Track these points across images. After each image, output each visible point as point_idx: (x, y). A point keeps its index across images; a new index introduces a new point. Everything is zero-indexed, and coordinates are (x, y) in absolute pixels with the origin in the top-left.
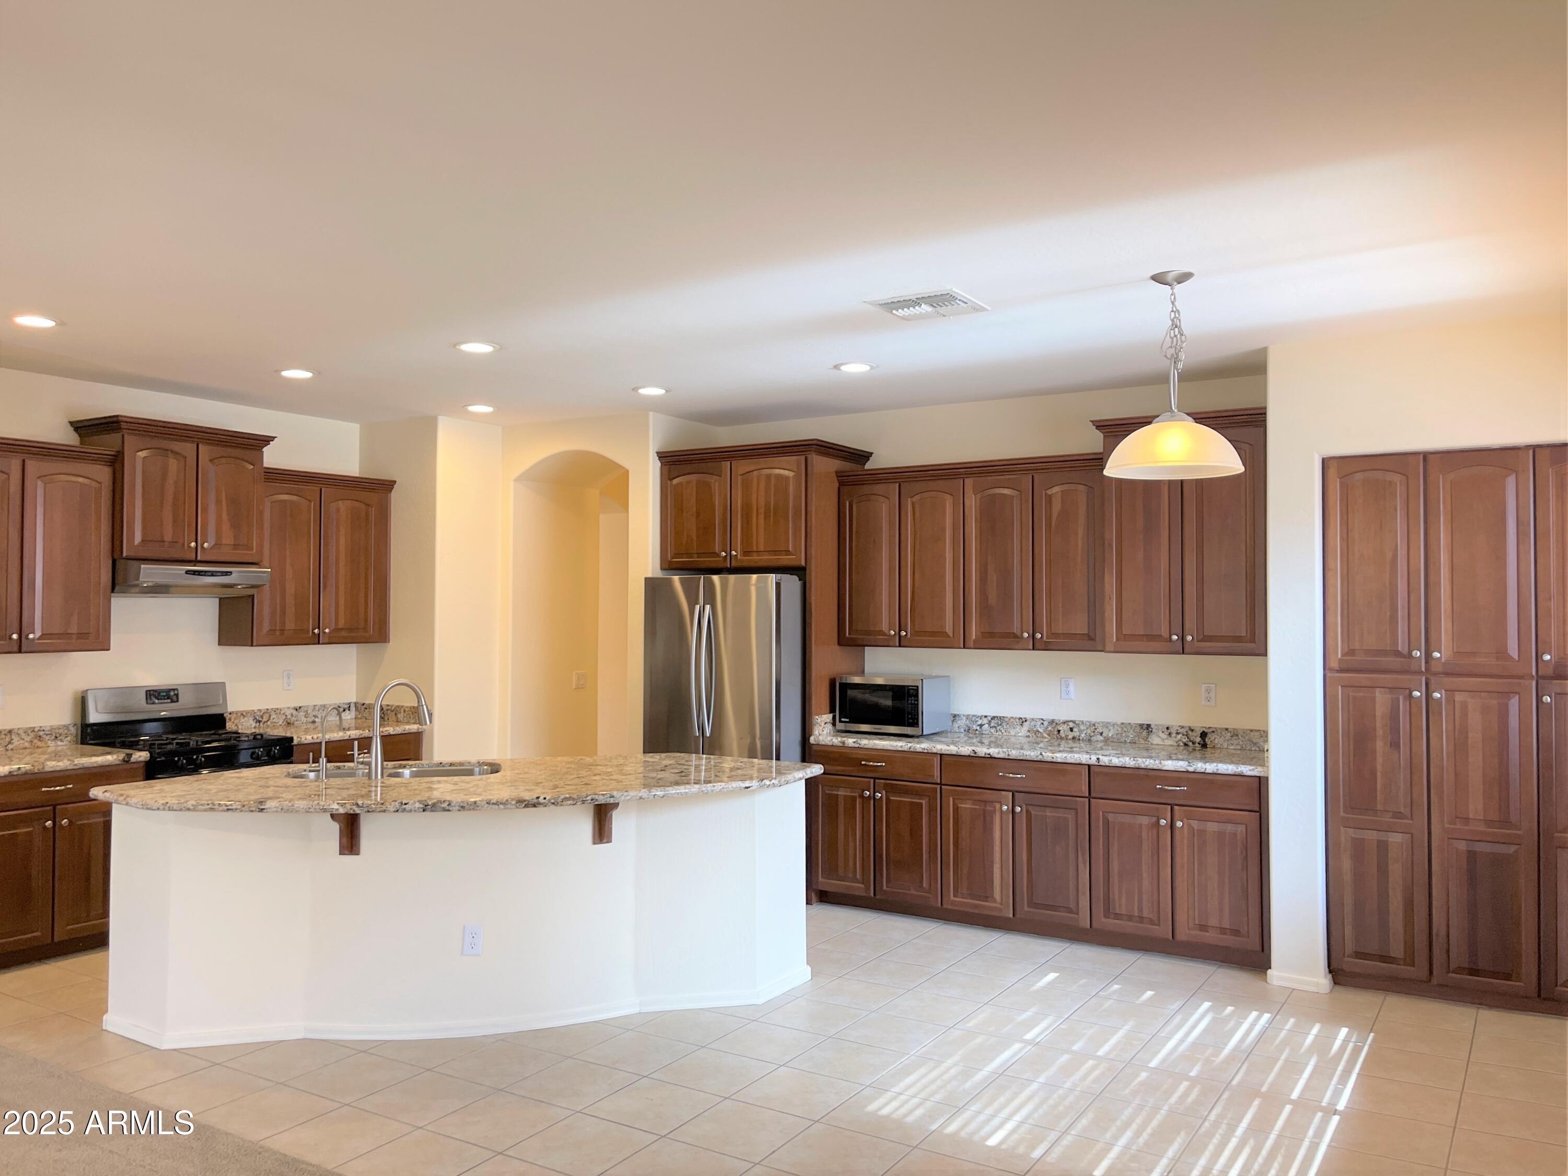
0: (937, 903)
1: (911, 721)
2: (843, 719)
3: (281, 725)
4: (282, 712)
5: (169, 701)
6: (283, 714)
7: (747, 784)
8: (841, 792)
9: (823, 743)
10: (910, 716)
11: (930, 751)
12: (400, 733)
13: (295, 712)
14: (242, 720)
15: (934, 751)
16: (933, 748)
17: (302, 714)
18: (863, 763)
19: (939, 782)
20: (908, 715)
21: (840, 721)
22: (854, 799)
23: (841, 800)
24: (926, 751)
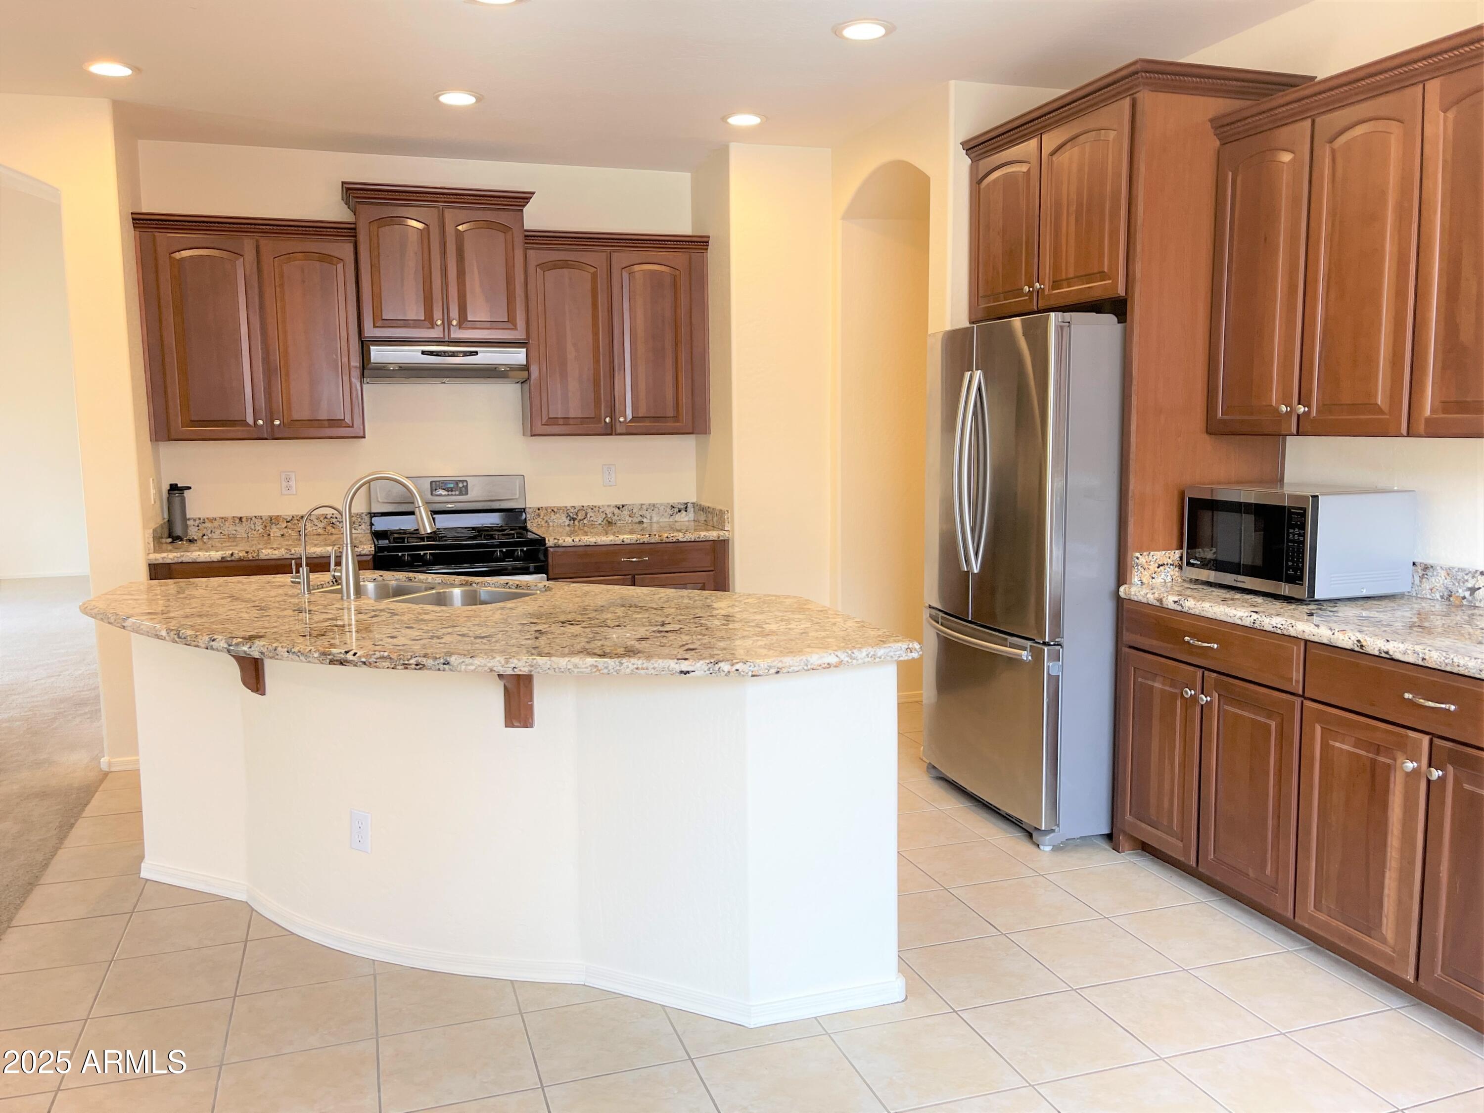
0: (1286, 909)
1: (1291, 572)
2: (1192, 561)
3: (600, 524)
4: (601, 510)
5: (457, 493)
6: (602, 512)
8: (1157, 685)
10: (1290, 564)
11: (1285, 632)
12: (693, 540)
13: (616, 511)
14: (553, 517)
15: (1292, 632)
16: (1290, 628)
17: (626, 512)
18: (1187, 638)
19: (1301, 692)
20: (1287, 561)
21: (1189, 564)
22: (1173, 696)
23: (1157, 701)
24: (1279, 631)
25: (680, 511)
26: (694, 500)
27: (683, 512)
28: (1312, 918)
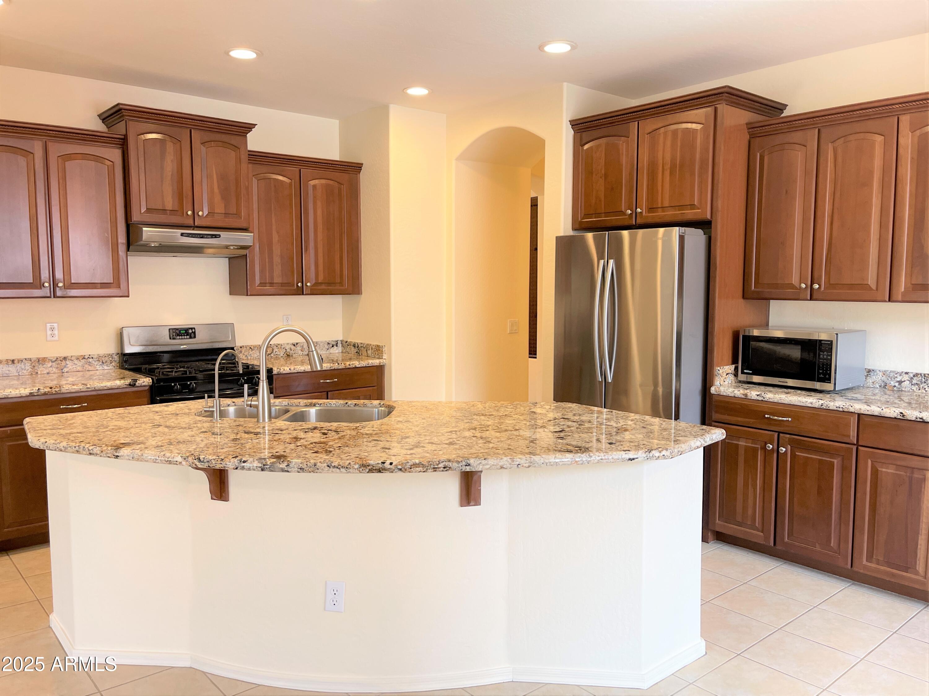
0: (847, 564)
1: (822, 376)
2: (745, 371)
3: (282, 357)
4: (282, 347)
5: (188, 337)
6: (283, 348)
7: (631, 455)
8: (742, 443)
9: (725, 394)
10: (821, 371)
11: (846, 410)
12: (364, 366)
13: (293, 347)
14: (251, 353)
15: (852, 410)
16: (850, 407)
17: (299, 348)
18: (766, 416)
19: (855, 443)
20: (819, 369)
21: (743, 373)
22: (755, 450)
23: (741, 452)
24: (841, 410)
25: (333, 346)
26: (341, 339)
27: (335, 347)
28: (865, 567)
